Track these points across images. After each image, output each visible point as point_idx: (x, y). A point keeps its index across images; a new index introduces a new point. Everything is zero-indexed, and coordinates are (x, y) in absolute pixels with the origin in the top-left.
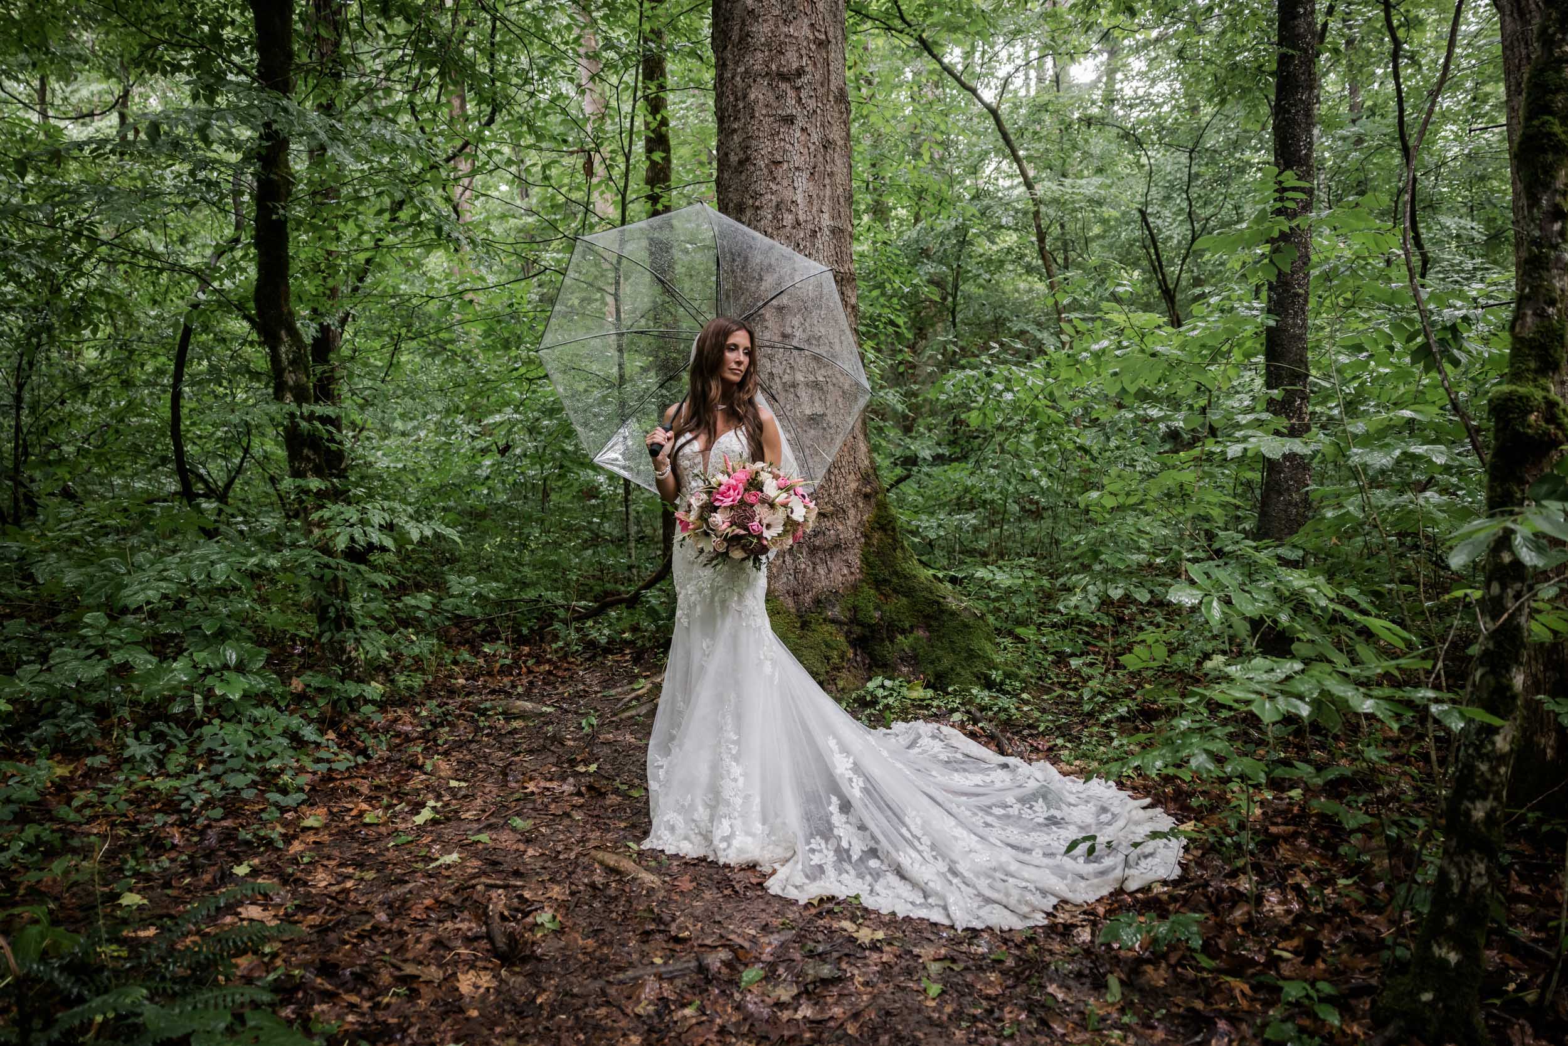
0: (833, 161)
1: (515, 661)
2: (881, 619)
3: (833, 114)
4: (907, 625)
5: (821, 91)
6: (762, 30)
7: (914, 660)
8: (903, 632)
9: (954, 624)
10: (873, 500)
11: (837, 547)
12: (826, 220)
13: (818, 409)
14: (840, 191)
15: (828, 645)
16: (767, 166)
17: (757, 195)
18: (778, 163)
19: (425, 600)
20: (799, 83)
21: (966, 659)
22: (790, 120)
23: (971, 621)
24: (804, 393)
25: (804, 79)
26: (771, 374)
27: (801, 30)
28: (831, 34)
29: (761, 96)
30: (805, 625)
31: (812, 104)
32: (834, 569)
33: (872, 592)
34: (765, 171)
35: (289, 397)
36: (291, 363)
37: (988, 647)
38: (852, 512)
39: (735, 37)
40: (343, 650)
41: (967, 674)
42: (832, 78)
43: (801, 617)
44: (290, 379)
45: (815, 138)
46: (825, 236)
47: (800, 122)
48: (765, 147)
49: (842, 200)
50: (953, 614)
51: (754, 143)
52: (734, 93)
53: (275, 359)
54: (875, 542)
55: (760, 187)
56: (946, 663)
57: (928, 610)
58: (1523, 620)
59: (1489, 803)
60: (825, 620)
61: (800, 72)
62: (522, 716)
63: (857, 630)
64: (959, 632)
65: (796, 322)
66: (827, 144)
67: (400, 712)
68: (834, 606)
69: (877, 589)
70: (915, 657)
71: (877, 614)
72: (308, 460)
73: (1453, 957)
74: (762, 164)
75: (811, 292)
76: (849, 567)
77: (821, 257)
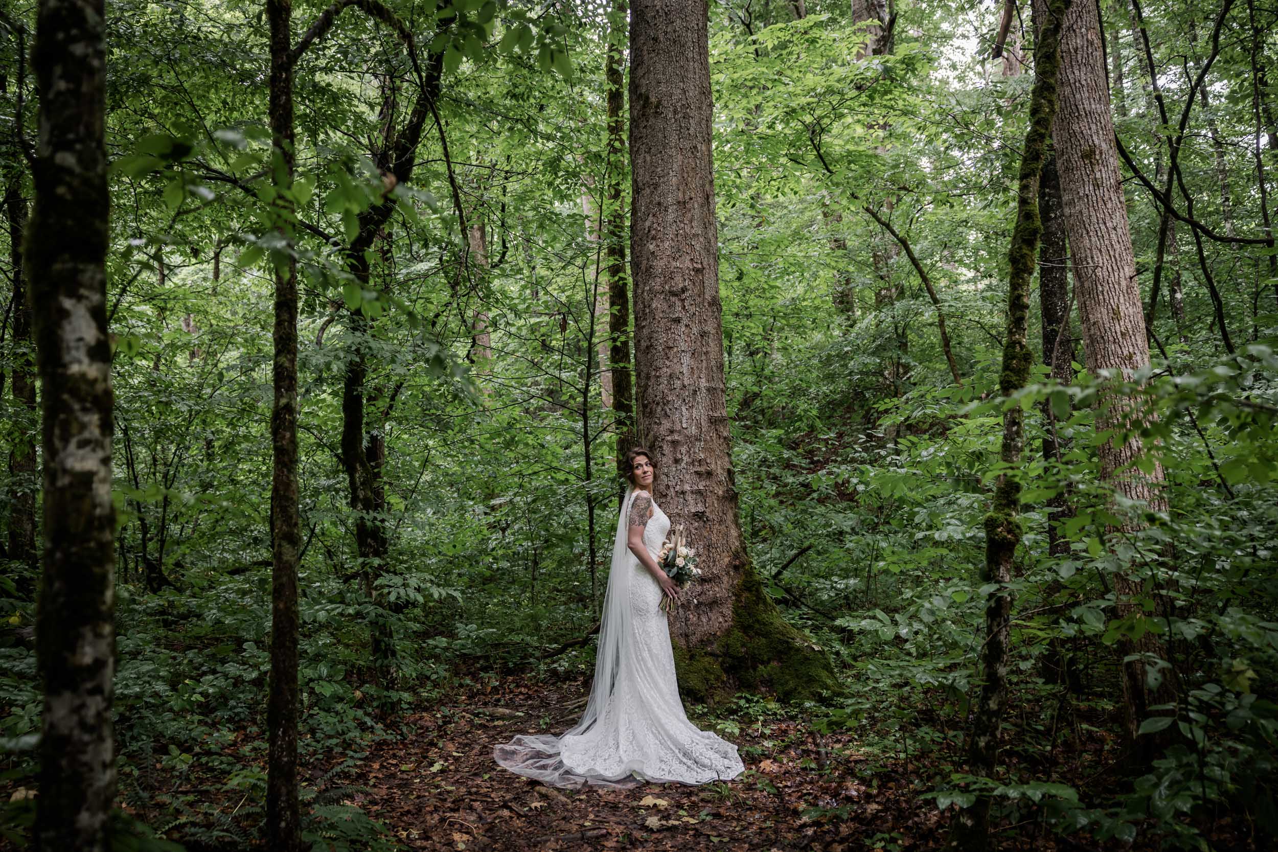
0: (708, 344)
1: (501, 685)
2: (746, 653)
3: (707, 314)
4: (765, 658)
5: (698, 300)
6: (659, 265)
7: (769, 683)
8: (762, 663)
9: (799, 657)
10: (741, 570)
11: (714, 603)
12: (703, 383)
13: (700, 508)
14: (713, 363)
15: (707, 671)
16: (663, 350)
17: (657, 369)
18: (671, 348)
19: (443, 641)
20: (683, 296)
21: (806, 682)
22: (678, 321)
23: (811, 656)
24: (689, 497)
25: (687, 294)
26: (668, 487)
27: (685, 263)
28: (705, 263)
29: (659, 306)
30: (692, 657)
31: (692, 309)
32: (713, 618)
33: (740, 634)
34: (663, 353)
35: (360, 506)
36: (362, 484)
37: (824, 674)
38: (725, 579)
39: (643, 267)
40: (388, 672)
41: (806, 693)
42: (707, 291)
43: (690, 651)
44: (361, 494)
45: (695, 330)
46: (702, 395)
47: (685, 321)
48: (662, 338)
50: (798, 650)
51: (655, 335)
52: (643, 303)
53: (352, 482)
54: (743, 599)
55: (659, 363)
56: (791, 684)
57: (780, 647)
58: (1002, 638)
59: (987, 738)
60: (706, 654)
61: (684, 290)
62: (502, 718)
63: (729, 660)
64: (802, 664)
65: (684, 449)
66: (703, 334)
67: (424, 714)
68: (712, 644)
69: (744, 632)
70: (771, 681)
71: (743, 650)
72: (371, 546)
73: (969, 823)
74: (660, 348)
75: (694, 430)
76: (724, 616)
77: (700, 408)
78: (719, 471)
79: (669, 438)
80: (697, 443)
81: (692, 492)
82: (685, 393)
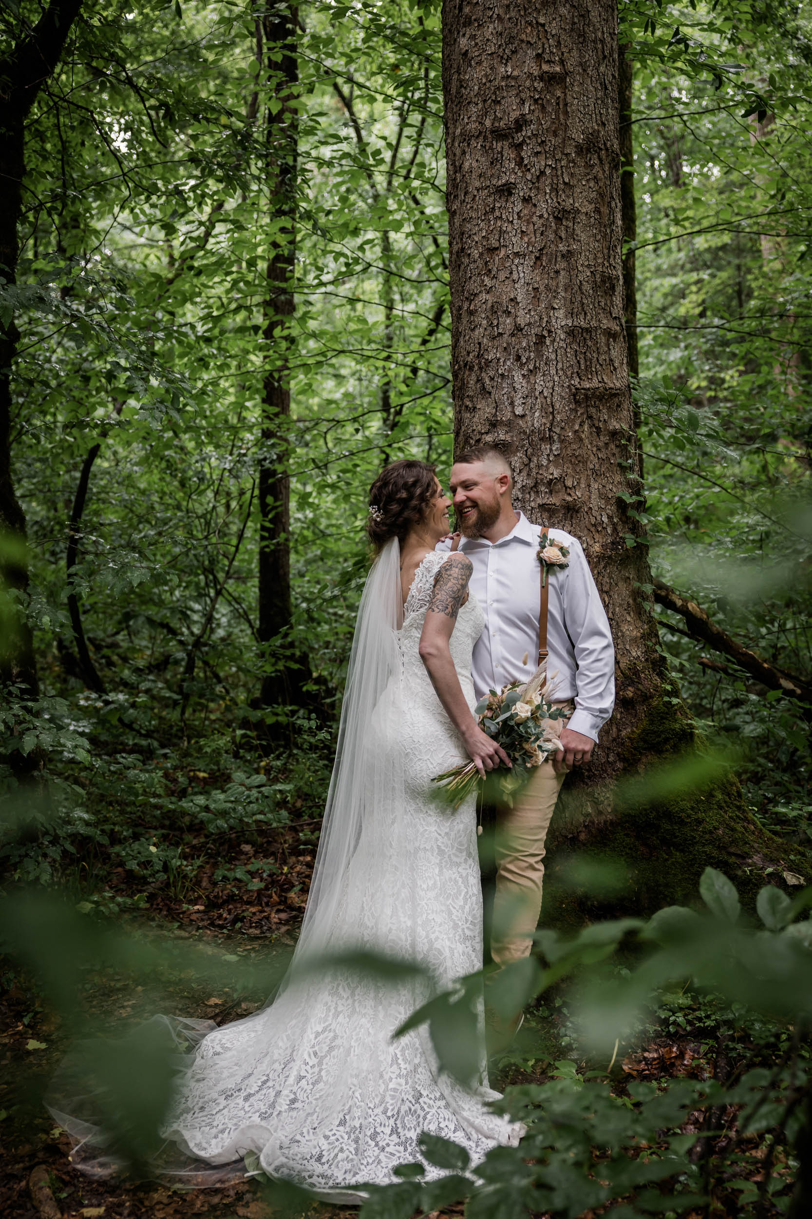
6: (475, 76)
12: (561, 319)
16: (481, 254)
18: (493, 250)
20: (520, 138)
22: (506, 191)
25: (527, 132)
27: (525, 65)
28: (571, 64)
29: (475, 164)
31: (539, 163)
34: (480, 263)
45: (543, 207)
47: (522, 191)
49: (586, 287)
61: (521, 124)
66: (561, 215)
74: (475, 253)
75: (537, 420)
77: (553, 372)
78: (595, 502)
79: (489, 438)
80: (545, 447)
82: (520, 343)
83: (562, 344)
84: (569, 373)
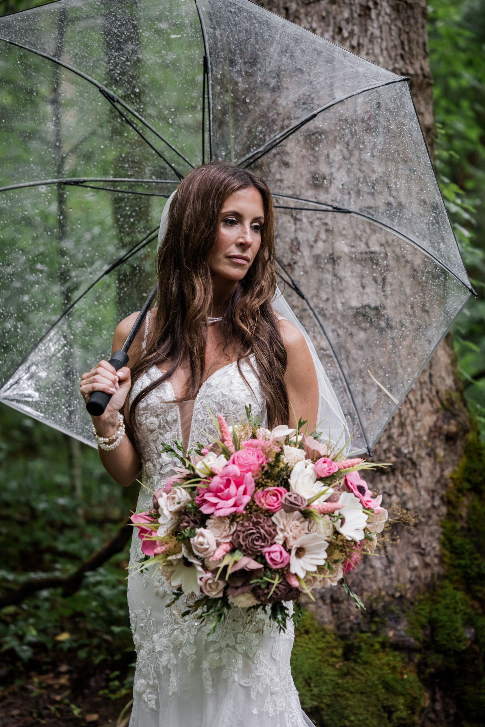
2: (476, 641)
10: (460, 444)
13: (372, 297)
15: (388, 688)
32: (397, 559)
33: (460, 595)
38: (426, 465)
43: (343, 637)
46: (384, 16)
54: (464, 512)
60: (383, 645)
63: (437, 660)
68: (397, 620)
69: (468, 590)
71: (468, 634)
76: (422, 554)
77: (377, 51)
80: (369, 140)
81: (354, 260)
82: (341, 12)
83: (387, 19)
84: (393, 54)
